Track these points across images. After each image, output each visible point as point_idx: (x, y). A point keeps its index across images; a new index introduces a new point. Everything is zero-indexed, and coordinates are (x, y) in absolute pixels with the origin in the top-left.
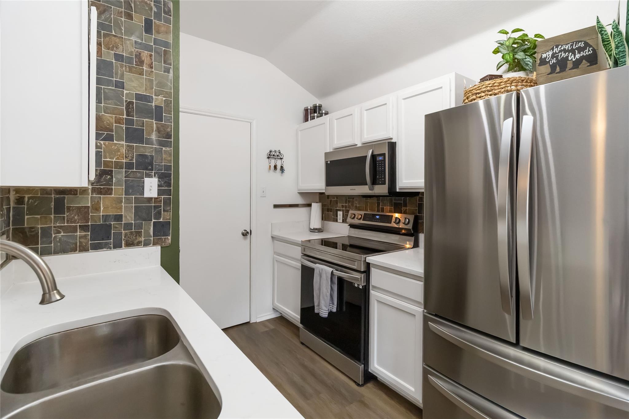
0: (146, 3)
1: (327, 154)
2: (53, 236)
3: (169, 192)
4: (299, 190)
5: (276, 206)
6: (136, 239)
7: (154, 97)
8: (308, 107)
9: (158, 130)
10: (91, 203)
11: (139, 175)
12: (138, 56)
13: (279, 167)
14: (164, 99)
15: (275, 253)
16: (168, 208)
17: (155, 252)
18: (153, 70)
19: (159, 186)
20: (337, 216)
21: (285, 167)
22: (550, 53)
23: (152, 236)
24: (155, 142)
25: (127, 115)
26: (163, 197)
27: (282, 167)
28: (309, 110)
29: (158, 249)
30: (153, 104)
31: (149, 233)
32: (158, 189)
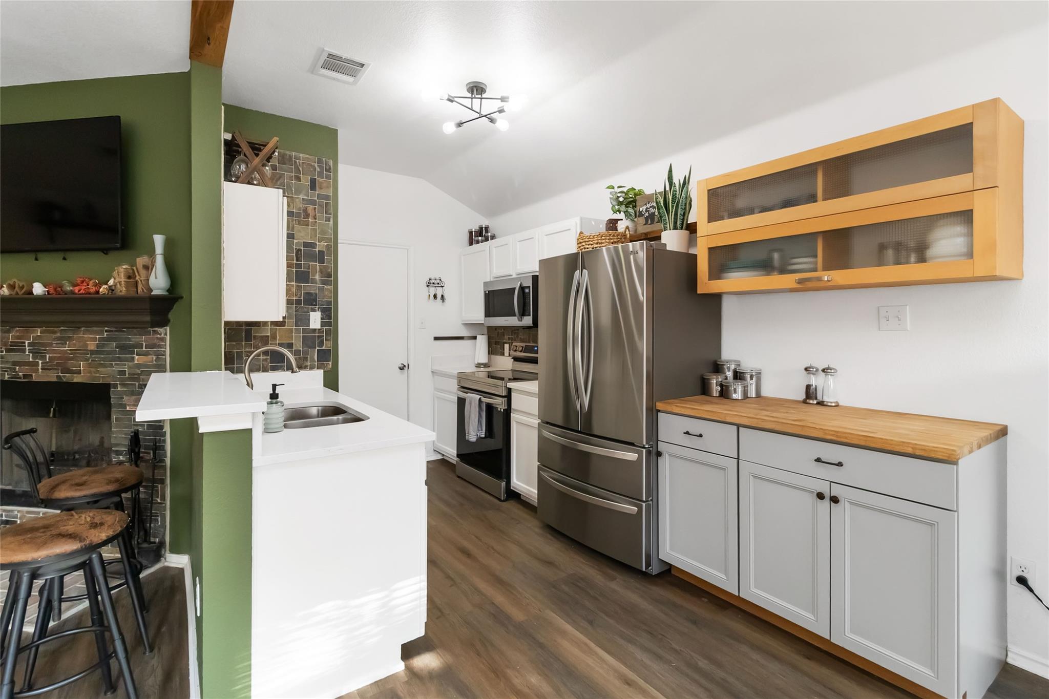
0: (311, 165)
1: (486, 284)
2: (244, 358)
3: (329, 324)
4: (463, 321)
5: (436, 339)
6: (304, 363)
7: (317, 243)
8: (472, 229)
9: (321, 271)
10: (270, 333)
11: (305, 310)
12: (305, 210)
13: (439, 297)
14: (326, 244)
15: (436, 389)
16: (329, 338)
17: (319, 374)
18: (317, 220)
19: (322, 319)
20: (504, 350)
21: (445, 296)
22: (645, 207)
23: (316, 360)
24: (318, 282)
25: (297, 260)
26: (325, 328)
27: (442, 296)
28: (474, 232)
29: (321, 372)
30: (317, 250)
31: (314, 359)
32: (321, 322)
